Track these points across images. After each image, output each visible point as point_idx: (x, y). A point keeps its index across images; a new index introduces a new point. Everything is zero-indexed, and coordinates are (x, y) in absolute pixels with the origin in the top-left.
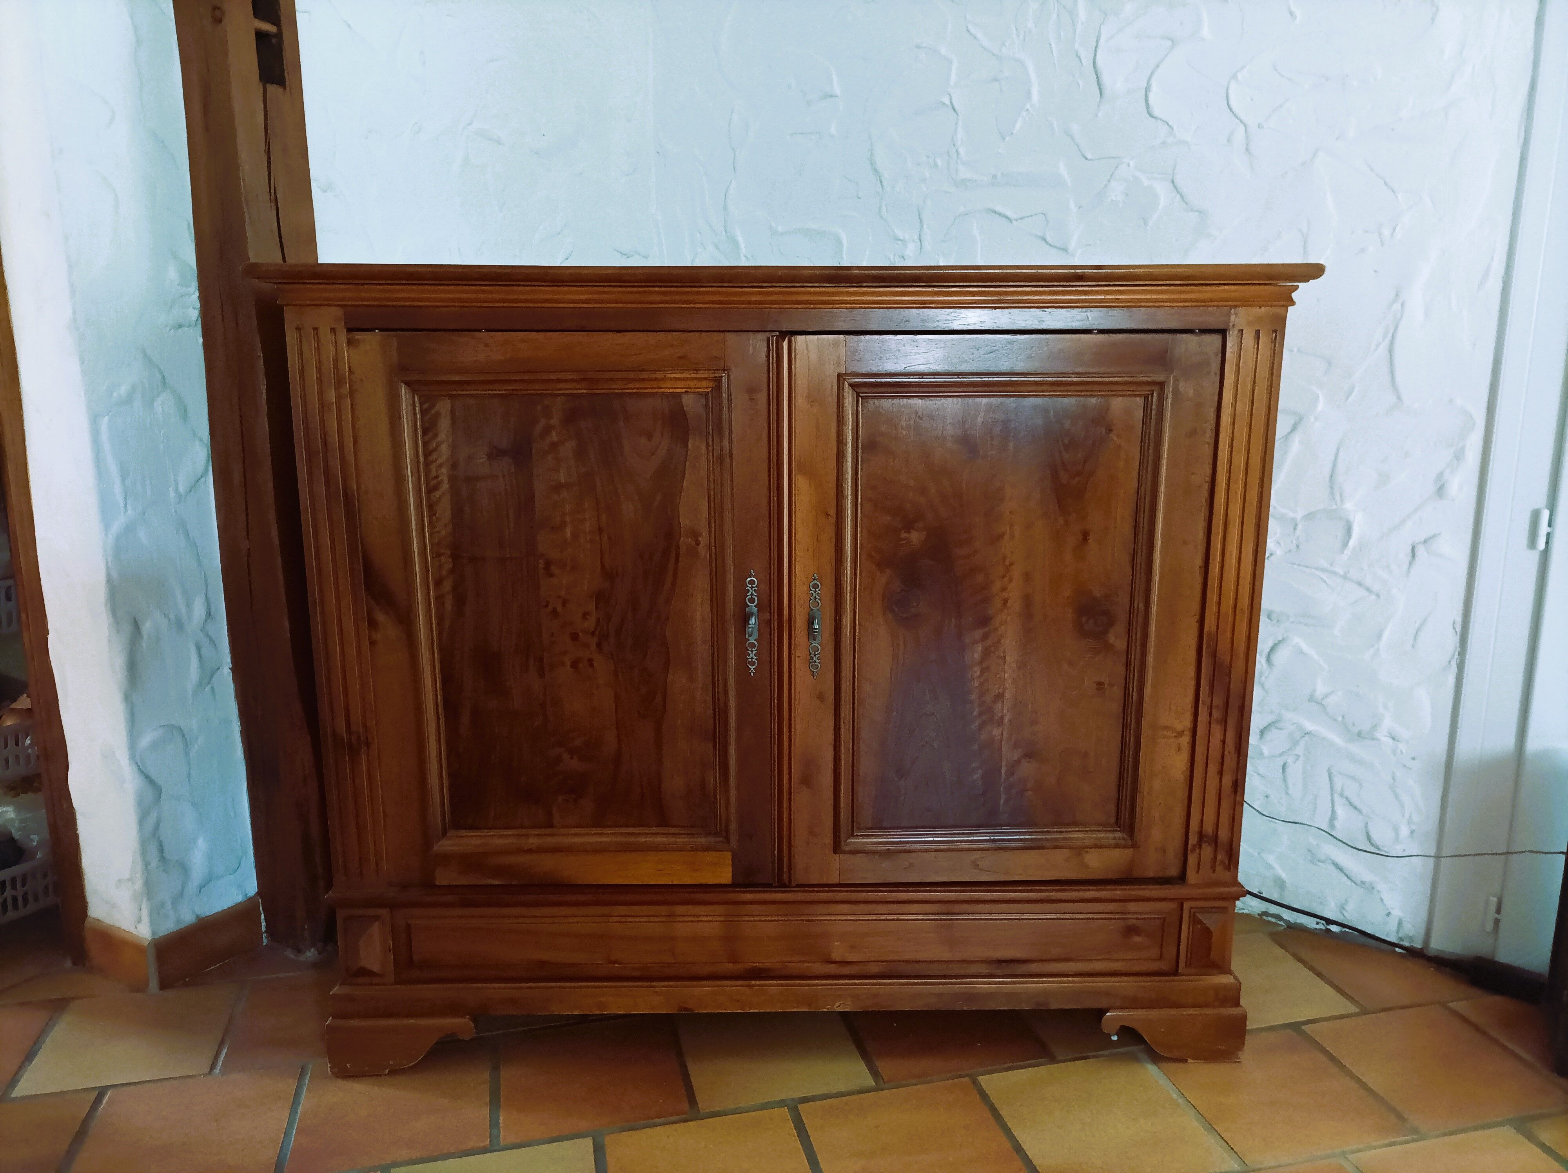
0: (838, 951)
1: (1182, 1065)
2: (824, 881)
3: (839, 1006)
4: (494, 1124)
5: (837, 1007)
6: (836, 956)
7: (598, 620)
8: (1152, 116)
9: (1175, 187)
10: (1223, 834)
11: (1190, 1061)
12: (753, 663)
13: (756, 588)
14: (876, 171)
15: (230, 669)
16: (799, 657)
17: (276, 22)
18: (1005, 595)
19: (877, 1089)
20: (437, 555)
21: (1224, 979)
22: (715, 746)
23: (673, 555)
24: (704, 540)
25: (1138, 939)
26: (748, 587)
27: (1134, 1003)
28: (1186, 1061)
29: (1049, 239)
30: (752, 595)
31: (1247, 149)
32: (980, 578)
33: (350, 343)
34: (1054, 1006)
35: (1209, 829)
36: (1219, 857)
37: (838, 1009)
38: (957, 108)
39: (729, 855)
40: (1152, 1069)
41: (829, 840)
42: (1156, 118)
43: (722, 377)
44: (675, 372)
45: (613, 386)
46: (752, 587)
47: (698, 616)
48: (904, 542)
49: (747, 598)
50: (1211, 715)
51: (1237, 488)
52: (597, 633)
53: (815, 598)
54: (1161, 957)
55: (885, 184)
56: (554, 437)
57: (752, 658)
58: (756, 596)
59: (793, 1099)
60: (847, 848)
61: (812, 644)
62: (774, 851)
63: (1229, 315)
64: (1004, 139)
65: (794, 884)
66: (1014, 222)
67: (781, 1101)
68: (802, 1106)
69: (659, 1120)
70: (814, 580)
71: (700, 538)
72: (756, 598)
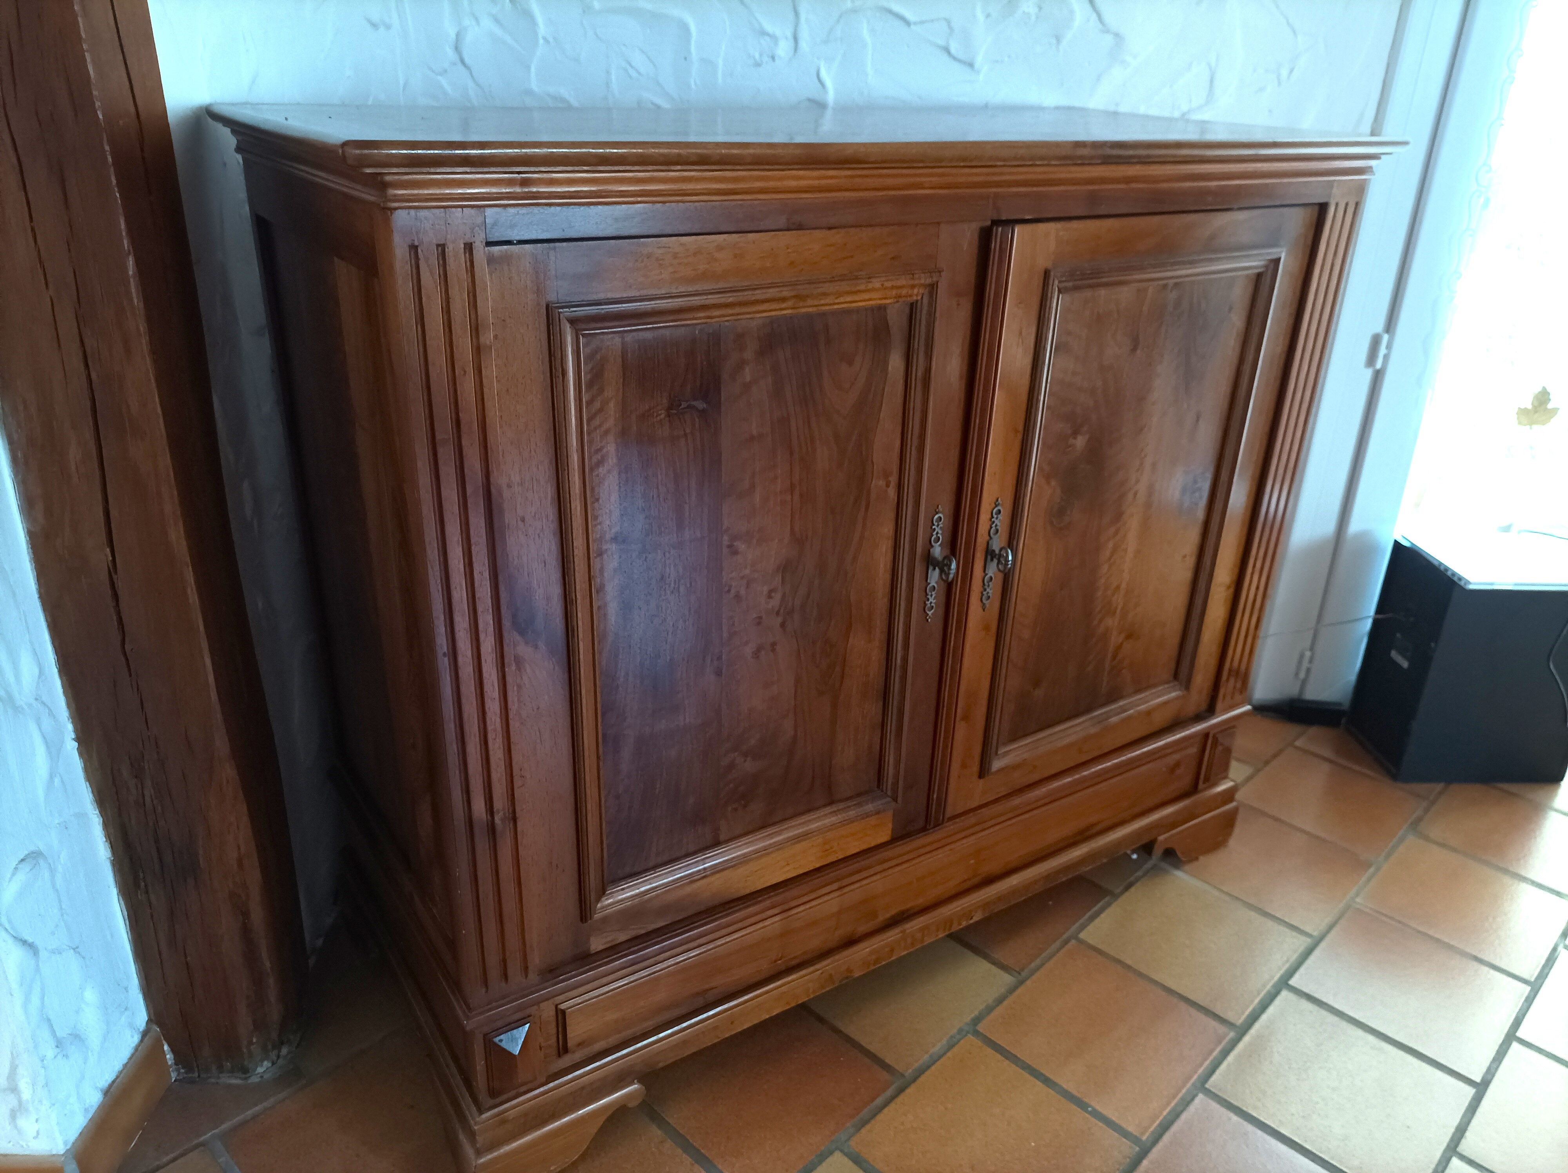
1: (1197, 862)
2: (968, 808)
7: (784, 596)
10: (1243, 666)
13: (942, 524)
15: (74, 739)
16: (974, 591)
18: (1136, 487)
19: (1021, 983)
21: (1227, 784)
23: (864, 501)
24: (894, 478)
25: (1178, 772)
26: (935, 525)
28: (1197, 858)
29: (953, 50)
33: (489, 263)
35: (1235, 665)
36: (1237, 685)
39: (891, 814)
43: (938, 282)
46: (938, 526)
48: (1070, 449)
49: (933, 539)
53: (996, 526)
57: (931, 603)
58: (941, 534)
59: (968, 1024)
60: (992, 770)
62: (933, 794)
65: (945, 819)
66: (912, 27)
67: (960, 1031)
68: (980, 1028)
69: (879, 1101)
70: (997, 507)
71: (890, 479)
72: (941, 537)
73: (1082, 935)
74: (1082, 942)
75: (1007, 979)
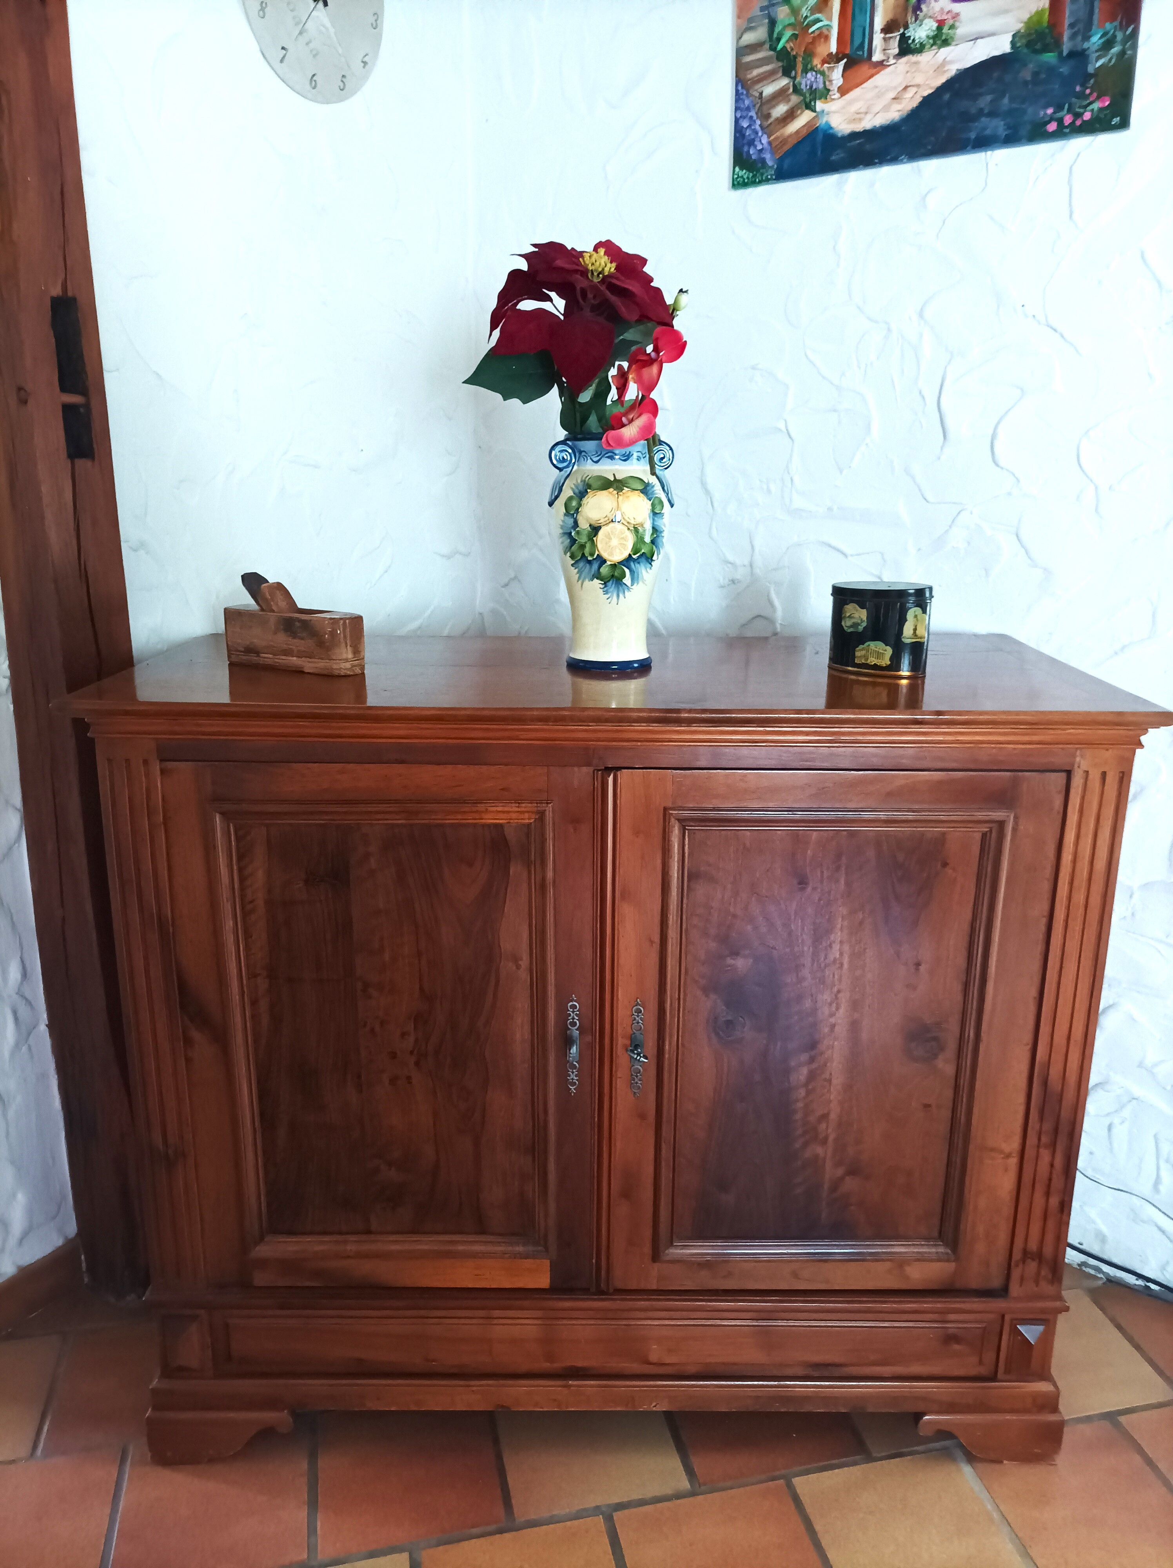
0: (655, 1353)
1: (997, 1467)
2: (642, 1286)
3: (655, 1406)
4: (312, 1530)
5: (653, 1407)
6: (653, 1357)
7: (416, 1040)
8: (997, 465)
9: (1019, 540)
10: (1048, 1251)
11: (1005, 1462)
12: (573, 1084)
13: (578, 1013)
14: (707, 492)
15: (47, 1026)
16: (620, 1078)
17: (84, 392)
18: (832, 1020)
19: (693, 1494)
20: (253, 976)
21: (1043, 1387)
22: (534, 1161)
23: (493, 980)
24: (524, 963)
25: (956, 1347)
26: (569, 1011)
27: (951, 1408)
28: (1002, 1462)
30: (573, 1019)
31: (1096, 510)
32: (808, 1004)
33: (163, 772)
34: (871, 1409)
35: (1033, 1246)
36: (1043, 1273)
37: (654, 1409)
38: (792, 435)
39: (547, 1263)
40: (967, 1470)
41: (647, 1250)
42: (1002, 468)
43: (545, 810)
44: (497, 804)
45: (433, 817)
46: (573, 1012)
47: (518, 1036)
48: (729, 968)
49: (569, 1022)
50: (1039, 1139)
51: (1076, 926)
52: (415, 1052)
53: (638, 1023)
54: (981, 1362)
55: (716, 505)
56: (373, 863)
57: (573, 1079)
58: (577, 1020)
59: (609, 1506)
60: (668, 1258)
61: (633, 1066)
62: (593, 1259)
63: (1074, 756)
64: (841, 472)
65: (611, 1291)
66: (850, 558)
67: (598, 1508)
68: (617, 1516)
69: (475, 1531)
70: (636, 1006)
71: (520, 962)
72: (578, 1022)
73: (797, 1481)
74: (790, 1486)
75: (684, 1484)
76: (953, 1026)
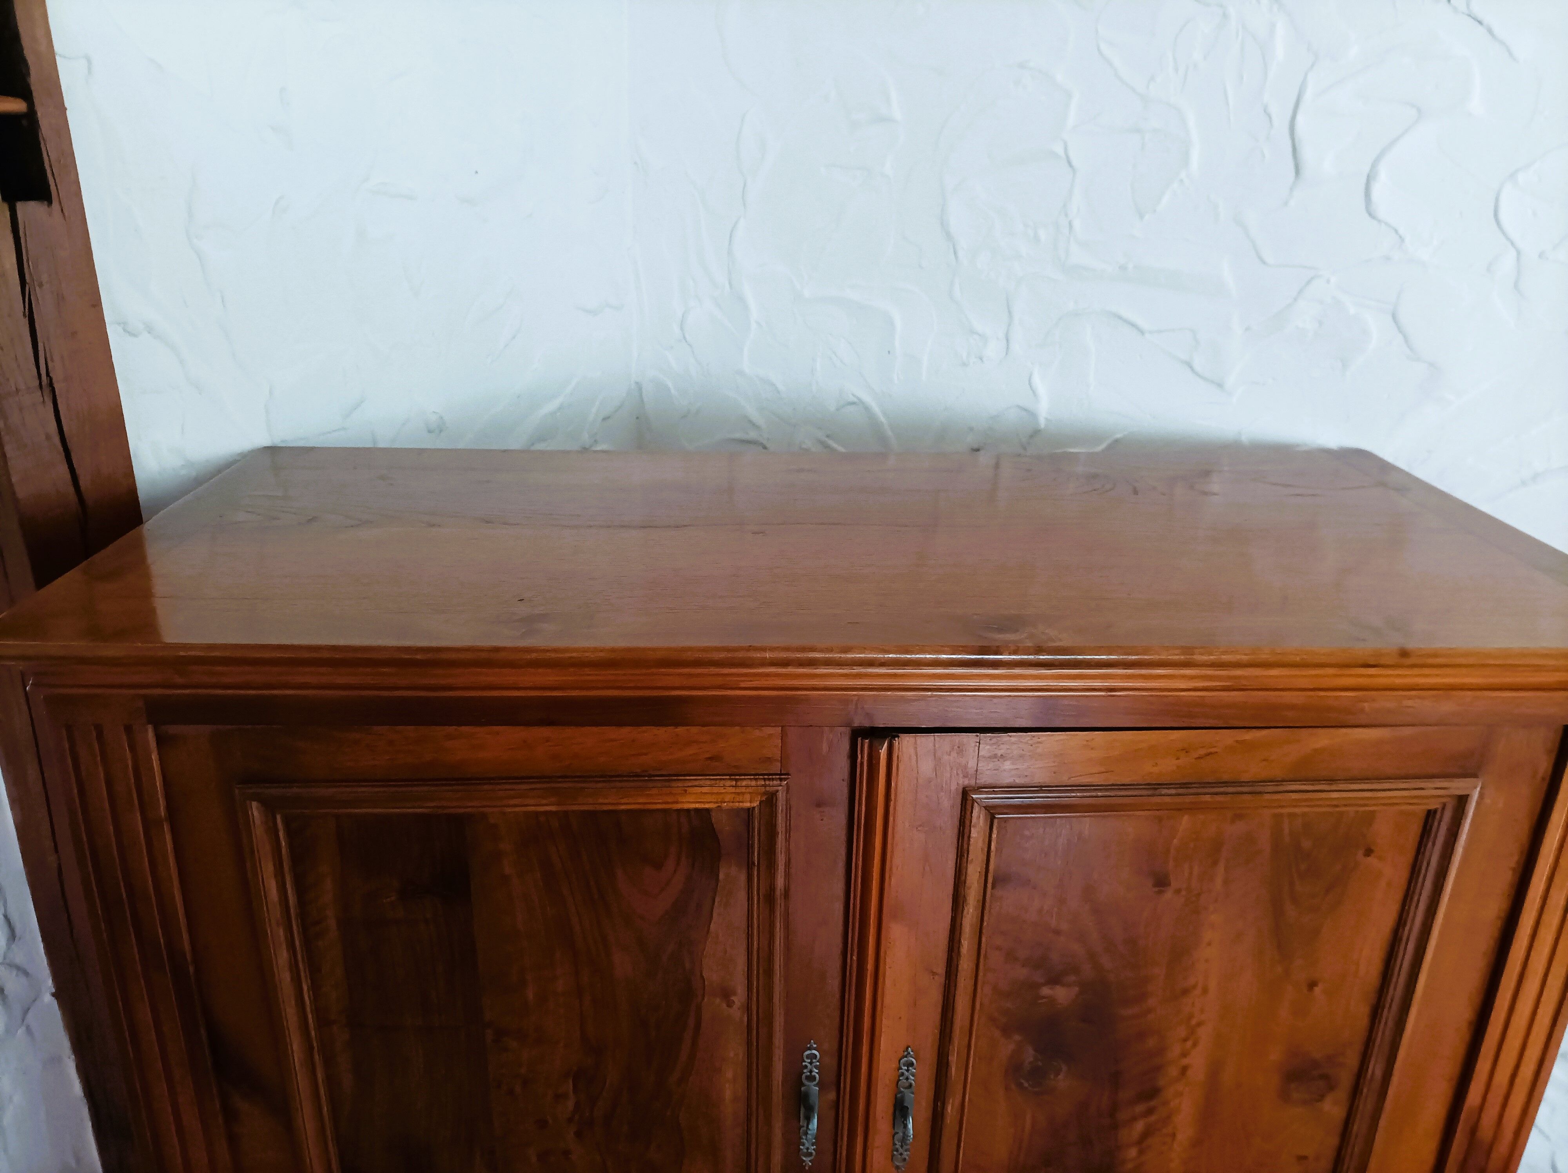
8: (1371, 215)
9: (1396, 323)
12: (809, 1154)
13: (818, 1064)
14: (949, 236)
15: (53, 995)
16: (878, 1149)
17: (26, 94)
18: (1185, 1061)
20: (323, 1022)
23: (691, 1022)
24: (739, 999)
26: (806, 1062)
29: (1197, 367)
30: (811, 1071)
31: (1516, 285)
32: (1151, 1043)
33: (161, 740)
38: (1074, 163)
42: (1379, 221)
43: (777, 791)
44: (701, 783)
45: (601, 801)
46: (811, 1063)
47: (728, 1094)
48: (1045, 1000)
49: (804, 1076)
52: (576, 1119)
53: (907, 1078)
55: (960, 253)
56: (506, 866)
57: (808, 1149)
58: (817, 1073)
64: (1142, 216)
70: (906, 1057)
71: (733, 998)
72: (817, 1076)
76: (1352, 1060)
